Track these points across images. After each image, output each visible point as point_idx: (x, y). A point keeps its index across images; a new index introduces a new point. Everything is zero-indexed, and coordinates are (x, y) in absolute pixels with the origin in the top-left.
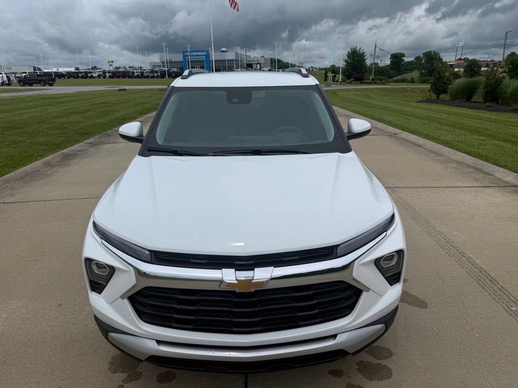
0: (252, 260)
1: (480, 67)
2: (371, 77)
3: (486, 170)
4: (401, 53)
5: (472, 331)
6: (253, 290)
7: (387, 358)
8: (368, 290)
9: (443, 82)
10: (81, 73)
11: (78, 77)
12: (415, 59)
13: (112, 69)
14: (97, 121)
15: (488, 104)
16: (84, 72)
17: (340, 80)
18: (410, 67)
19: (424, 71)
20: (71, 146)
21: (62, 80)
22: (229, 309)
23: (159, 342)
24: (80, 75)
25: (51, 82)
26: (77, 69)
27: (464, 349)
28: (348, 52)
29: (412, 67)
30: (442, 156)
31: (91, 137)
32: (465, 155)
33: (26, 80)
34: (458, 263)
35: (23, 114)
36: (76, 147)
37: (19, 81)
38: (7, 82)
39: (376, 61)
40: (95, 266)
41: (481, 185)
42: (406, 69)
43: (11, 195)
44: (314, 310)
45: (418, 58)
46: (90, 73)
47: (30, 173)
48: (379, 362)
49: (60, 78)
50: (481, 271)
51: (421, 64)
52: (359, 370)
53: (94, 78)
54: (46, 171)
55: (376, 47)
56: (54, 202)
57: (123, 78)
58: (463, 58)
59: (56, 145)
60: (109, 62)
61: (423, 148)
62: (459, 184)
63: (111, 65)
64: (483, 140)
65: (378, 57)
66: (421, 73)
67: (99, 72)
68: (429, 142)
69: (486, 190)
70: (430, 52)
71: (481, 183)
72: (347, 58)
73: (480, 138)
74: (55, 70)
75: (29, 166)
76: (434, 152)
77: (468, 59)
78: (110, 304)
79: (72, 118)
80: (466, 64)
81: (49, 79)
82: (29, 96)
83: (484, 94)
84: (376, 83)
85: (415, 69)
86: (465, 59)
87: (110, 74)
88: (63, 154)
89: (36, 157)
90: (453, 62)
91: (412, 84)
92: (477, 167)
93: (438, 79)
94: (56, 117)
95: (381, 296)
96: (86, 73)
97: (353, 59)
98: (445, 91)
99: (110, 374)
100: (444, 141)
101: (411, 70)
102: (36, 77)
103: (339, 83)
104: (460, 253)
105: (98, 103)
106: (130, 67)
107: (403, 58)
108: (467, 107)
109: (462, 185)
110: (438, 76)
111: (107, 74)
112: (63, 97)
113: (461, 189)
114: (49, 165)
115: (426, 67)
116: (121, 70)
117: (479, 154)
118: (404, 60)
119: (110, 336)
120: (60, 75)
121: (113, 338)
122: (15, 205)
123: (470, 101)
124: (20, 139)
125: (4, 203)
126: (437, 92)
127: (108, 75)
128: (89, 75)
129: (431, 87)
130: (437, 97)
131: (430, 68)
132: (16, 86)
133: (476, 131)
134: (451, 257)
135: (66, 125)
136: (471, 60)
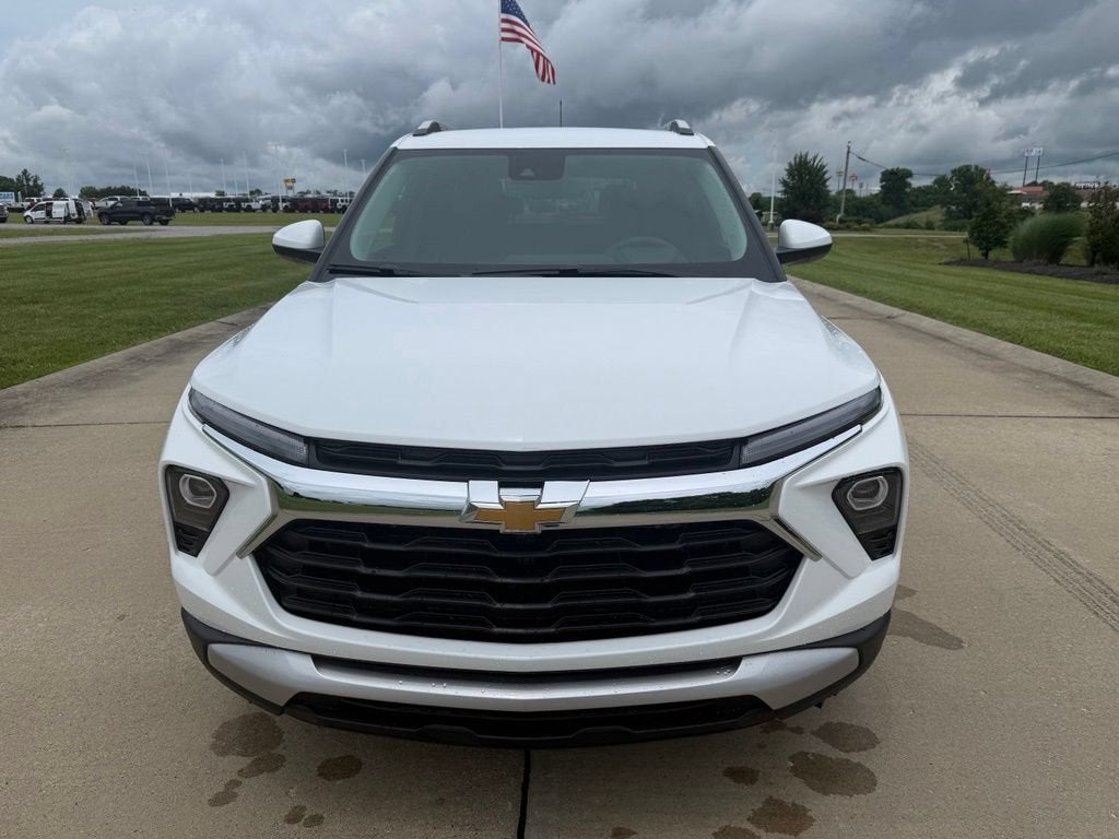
0: (538, 464)
1: (1079, 200)
2: (838, 216)
3: (1097, 387)
4: (904, 170)
5: (1071, 700)
6: (538, 530)
7: (865, 749)
8: (817, 555)
9: (998, 222)
10: (229, 200)
11: (220, 210)
12: (936, 182)
13: (291, 194)
14: (252, 284)
15: (1097, 267)
16: (234, 200)
17: (771, 221)
18: (925, 198)
19: (954, 208)
20: (189, 327)
21: (188, 214)
22: (484, 578)
23: (321, 661)
24: (226, 205)
25: (165, 218)
26: (221, 193)
27: (1052, 738)
28: (790, 164)
29: (929, 200)
30: (997, 358)
31: (233, 313)
32: (1046, 356)
33: (113, 213)
34: (1036, 564)
35: (99, 268)
36: (202, 329)
37: (100, 215)
38: (76, 216)
39: (849, 187)
40: (187, 487)
41: (1086, 414)
42: (914, 204)
43: (52, 412)
44: (684, 592)
45: (941, 181)
46: (247, 200)
47: (99, 373)
48: (844, 755)
49: (183, 211)
50: (1090, 581)
51: (948, 192)
52: (797, 772)
53: (254, 211)
54: (132, 371)
55: (848, 152)
56: (139, 426)
57: (313, 212)
58: (1040, 181)
59: (159, 324)
60: (287, 181)
61: (953, 343)
62: (1035, 412)
63: (290, 188)
64: (1088, 329)
65: (854, 178)
66: (949, 212)
67: (264, 200)
68: (965, 331)
69: (1098, 424)
70: (968, 168)
71: (1086, 410)
72: (786, 177)
73: (1083, 325)
74: (175, 195)
75: (96, 361)
76: (978, 352)
77: (1051, 183)
78: (216, 574)
79: (197, 279)
80: (1047, 193)
81: (162, 211)
82: (116, 241)
83: (1089, 247)
84: (848, 228)
85: (936, 203)
86: (1043, 184)
87: (288, 204)
88: (171, 340)
89: (113, 344)
90: (1017, 189)
91: (928, 232)
92: (1075, 380)
93: (985, 217)
94: (165, 276)
95: (849, 578)
96: (238, 201)
97: (801, 179)
98: (1000, 243)
99: (214, 756)
100: (1000, 329)
101: (927, 206)
102: (134, 208)
103: (768, 228)
104: (1039, 543)
105: (256, 254)
106: (328, 192)
107: (909, 180)
108: (1051, 275)
109: (1043, 413)
110: (986, 210)
111: (280, 204)
112: (185, 243)
113: (1041, 420)
114: (138, 360)
115: (957, 199)
116: (310, 196)
117: (1080, 353)
118: (910, 184)
119: (214, 652)
120: (184, 206)
121: (218, 657)
122: (57, 430)
123: (1058, 264)
124: (86, 311)
125: (34, 426)
126: (984, 243)
127: (282, 205)
128: (244, 205)
129: (971, 236)
130: (983, 255)
131: (968, 201)
132: (93, 224)
133: (1072, 314)
134: (1018, 549)
135: (184, 290)
136: (1058, 186)
